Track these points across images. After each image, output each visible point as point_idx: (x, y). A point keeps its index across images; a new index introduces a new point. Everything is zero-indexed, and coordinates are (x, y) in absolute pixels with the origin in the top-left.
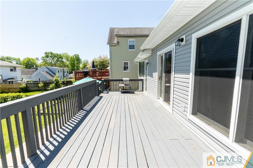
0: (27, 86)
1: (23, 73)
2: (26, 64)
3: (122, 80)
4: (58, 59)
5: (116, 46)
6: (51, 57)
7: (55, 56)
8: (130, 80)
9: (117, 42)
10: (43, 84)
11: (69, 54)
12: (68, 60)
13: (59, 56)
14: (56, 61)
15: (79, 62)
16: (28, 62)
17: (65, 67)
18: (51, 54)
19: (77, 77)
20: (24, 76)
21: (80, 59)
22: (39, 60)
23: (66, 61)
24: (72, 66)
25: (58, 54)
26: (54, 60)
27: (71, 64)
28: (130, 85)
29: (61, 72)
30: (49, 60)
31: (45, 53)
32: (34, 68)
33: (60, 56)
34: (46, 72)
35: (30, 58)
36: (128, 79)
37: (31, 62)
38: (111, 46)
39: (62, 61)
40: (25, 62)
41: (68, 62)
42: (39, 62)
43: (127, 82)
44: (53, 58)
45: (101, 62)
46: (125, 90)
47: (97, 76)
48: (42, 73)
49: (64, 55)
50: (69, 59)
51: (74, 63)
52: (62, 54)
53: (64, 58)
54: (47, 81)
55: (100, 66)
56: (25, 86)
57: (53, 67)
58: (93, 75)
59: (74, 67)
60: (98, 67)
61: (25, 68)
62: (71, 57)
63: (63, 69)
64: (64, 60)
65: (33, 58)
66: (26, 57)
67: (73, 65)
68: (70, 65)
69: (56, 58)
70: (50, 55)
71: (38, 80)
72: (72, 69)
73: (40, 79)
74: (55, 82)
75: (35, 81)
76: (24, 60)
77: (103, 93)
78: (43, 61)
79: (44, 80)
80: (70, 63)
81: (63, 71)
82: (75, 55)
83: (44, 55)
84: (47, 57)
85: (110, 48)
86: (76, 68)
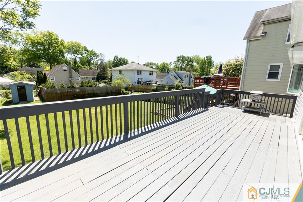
0: (157, 88)
1: (157, 77)
2: (162, 68)
3: (248, 93)
4: (188, 62)
5: (261, 39)
6: (182, 61)
7: (186, 60)
8: (264, 95)
9: (262, 33)
10: (168, 88)
11: (200, 57)
12: (198, 63)
13: (189, 60)
14: (186, 64)
15: (211, 66)
16: (163, 67)
17: (194, 72)
18: (183, 58)
19: (197, 83)
20: (158, 80)
21: (213, 61)
22: (172, 64)
23: (196, 64)
24: (201, 70)
25: (189, 57)
26: (184, 64)
27: (200, 68)
28: (261, 102)
29: (187, 77)
30: (180, 64)
31: (177, 57)
32: (166, 73)
33: (191, 58)
34: (174, 76)
35: (165, 63)
36: (261, 93)
37: (165, 67)
38: (249, 41)
39: (192, 65)
40: (161, 67)
41: (198, 65)
42: (172, 67)
43: (257, 96)
44: (184, 62)
45: (236, 65)
46: (253, 108)
47: (221, 85)
48: (171, 77)
49: (195, 58)
50: (200, 62)
51: (204, 67)
52: (193, 56)
53: (194, 61)
54: (172, 86)
55: (234, 71)
56: (156, 88)
57: (183, 72)
58: (215, 83)
59: (203, 72)
60: (230, 72)
61: (161, 72)
62: (202, 60)
63: (190, 74)
64: (194, 64)
65: (167, 63)
66: (162, 62)
67: (203, 69)
68: (199, 70)
69: (187, 62)
70: (181, 59)
71: (166, 84)
72: (201, 73)
73: (168, 83)
74: (176, 87)
75: (164, 85)
76: (161, 64)
77: (216, 106)
78: (175, 65)
79: (171, 85)
80: (200, 66)
81: (190, 76)
82: (207, 57)
83: (176, 59)
84: (178, 61)
85: (247, 45)
86: (205, 72)
